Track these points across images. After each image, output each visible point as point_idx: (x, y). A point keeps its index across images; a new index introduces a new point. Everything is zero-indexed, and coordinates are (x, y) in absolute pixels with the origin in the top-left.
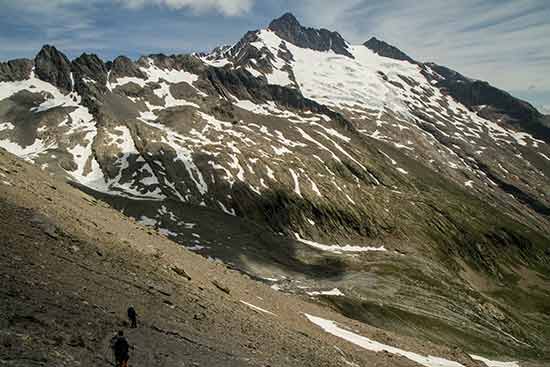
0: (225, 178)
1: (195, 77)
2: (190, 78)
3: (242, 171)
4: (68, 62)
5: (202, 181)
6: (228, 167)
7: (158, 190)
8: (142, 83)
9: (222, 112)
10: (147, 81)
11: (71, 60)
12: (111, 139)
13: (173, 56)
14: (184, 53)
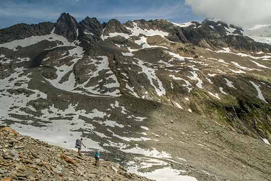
0: (184, 85)
1: (167, 34)
2: (163, 34)
3: (200, 82)
4: (76, 23)
5: (161, 87)
6: (188, 79)
7: (118, 91)
8: (127, 36)
9: (186, 51)
10: (130, 36)
11: (78, 22)
12: (92, 62)
13: (151, 21)
14: (159, 19)
